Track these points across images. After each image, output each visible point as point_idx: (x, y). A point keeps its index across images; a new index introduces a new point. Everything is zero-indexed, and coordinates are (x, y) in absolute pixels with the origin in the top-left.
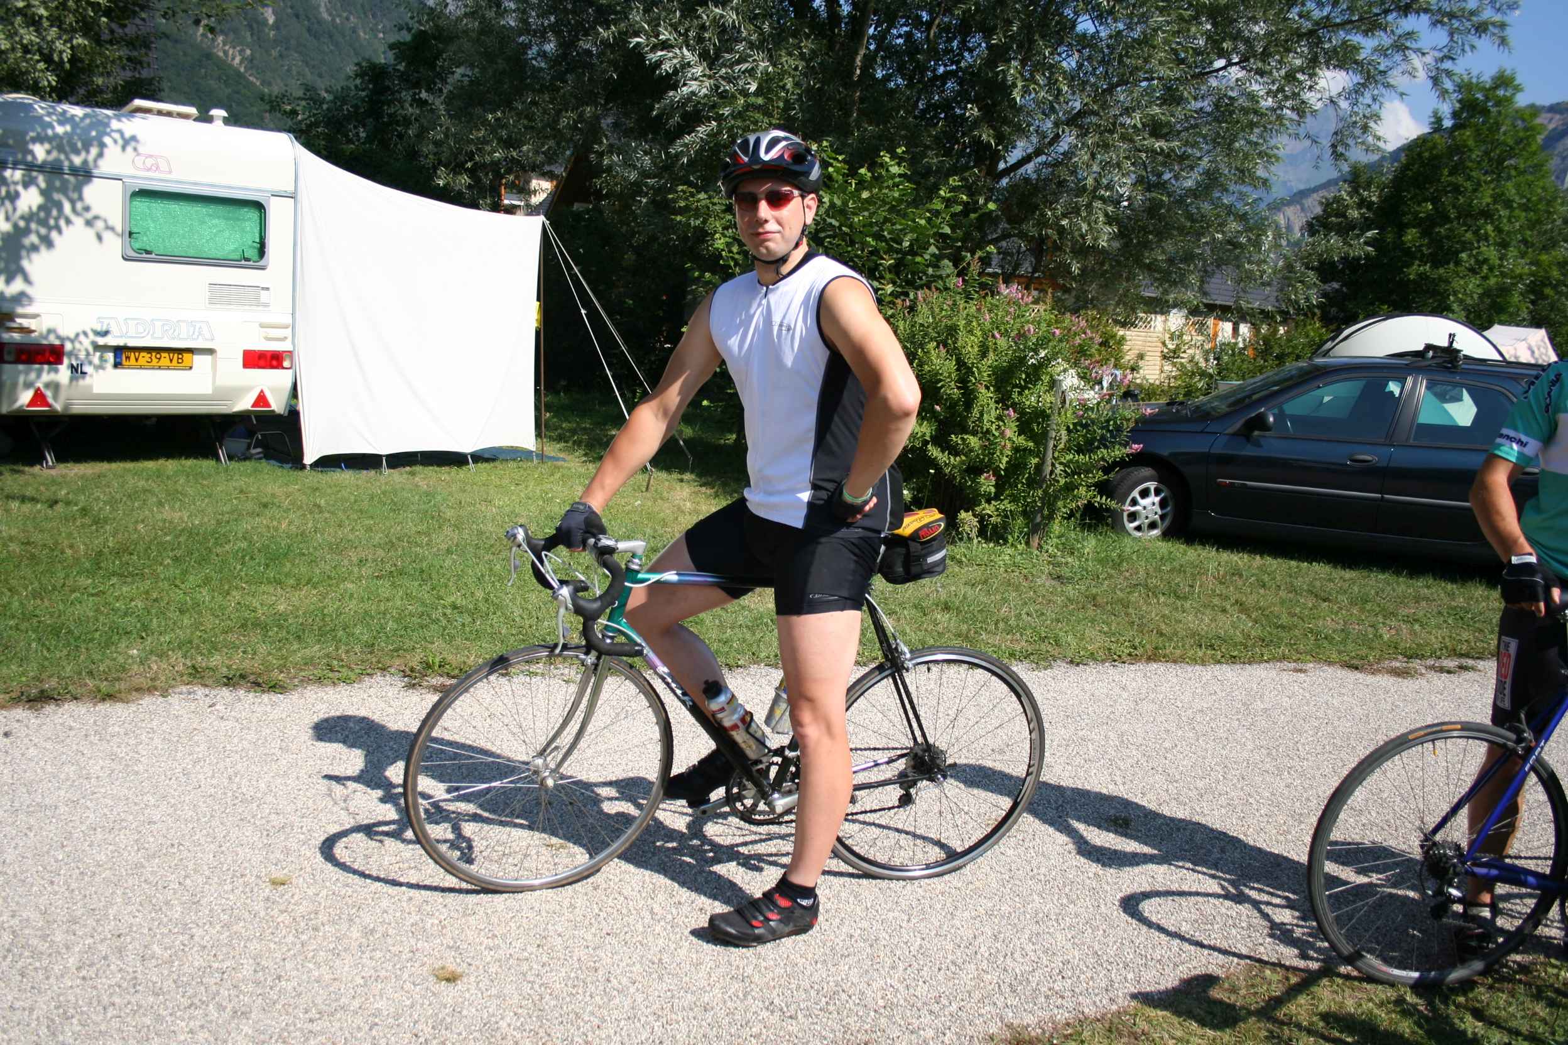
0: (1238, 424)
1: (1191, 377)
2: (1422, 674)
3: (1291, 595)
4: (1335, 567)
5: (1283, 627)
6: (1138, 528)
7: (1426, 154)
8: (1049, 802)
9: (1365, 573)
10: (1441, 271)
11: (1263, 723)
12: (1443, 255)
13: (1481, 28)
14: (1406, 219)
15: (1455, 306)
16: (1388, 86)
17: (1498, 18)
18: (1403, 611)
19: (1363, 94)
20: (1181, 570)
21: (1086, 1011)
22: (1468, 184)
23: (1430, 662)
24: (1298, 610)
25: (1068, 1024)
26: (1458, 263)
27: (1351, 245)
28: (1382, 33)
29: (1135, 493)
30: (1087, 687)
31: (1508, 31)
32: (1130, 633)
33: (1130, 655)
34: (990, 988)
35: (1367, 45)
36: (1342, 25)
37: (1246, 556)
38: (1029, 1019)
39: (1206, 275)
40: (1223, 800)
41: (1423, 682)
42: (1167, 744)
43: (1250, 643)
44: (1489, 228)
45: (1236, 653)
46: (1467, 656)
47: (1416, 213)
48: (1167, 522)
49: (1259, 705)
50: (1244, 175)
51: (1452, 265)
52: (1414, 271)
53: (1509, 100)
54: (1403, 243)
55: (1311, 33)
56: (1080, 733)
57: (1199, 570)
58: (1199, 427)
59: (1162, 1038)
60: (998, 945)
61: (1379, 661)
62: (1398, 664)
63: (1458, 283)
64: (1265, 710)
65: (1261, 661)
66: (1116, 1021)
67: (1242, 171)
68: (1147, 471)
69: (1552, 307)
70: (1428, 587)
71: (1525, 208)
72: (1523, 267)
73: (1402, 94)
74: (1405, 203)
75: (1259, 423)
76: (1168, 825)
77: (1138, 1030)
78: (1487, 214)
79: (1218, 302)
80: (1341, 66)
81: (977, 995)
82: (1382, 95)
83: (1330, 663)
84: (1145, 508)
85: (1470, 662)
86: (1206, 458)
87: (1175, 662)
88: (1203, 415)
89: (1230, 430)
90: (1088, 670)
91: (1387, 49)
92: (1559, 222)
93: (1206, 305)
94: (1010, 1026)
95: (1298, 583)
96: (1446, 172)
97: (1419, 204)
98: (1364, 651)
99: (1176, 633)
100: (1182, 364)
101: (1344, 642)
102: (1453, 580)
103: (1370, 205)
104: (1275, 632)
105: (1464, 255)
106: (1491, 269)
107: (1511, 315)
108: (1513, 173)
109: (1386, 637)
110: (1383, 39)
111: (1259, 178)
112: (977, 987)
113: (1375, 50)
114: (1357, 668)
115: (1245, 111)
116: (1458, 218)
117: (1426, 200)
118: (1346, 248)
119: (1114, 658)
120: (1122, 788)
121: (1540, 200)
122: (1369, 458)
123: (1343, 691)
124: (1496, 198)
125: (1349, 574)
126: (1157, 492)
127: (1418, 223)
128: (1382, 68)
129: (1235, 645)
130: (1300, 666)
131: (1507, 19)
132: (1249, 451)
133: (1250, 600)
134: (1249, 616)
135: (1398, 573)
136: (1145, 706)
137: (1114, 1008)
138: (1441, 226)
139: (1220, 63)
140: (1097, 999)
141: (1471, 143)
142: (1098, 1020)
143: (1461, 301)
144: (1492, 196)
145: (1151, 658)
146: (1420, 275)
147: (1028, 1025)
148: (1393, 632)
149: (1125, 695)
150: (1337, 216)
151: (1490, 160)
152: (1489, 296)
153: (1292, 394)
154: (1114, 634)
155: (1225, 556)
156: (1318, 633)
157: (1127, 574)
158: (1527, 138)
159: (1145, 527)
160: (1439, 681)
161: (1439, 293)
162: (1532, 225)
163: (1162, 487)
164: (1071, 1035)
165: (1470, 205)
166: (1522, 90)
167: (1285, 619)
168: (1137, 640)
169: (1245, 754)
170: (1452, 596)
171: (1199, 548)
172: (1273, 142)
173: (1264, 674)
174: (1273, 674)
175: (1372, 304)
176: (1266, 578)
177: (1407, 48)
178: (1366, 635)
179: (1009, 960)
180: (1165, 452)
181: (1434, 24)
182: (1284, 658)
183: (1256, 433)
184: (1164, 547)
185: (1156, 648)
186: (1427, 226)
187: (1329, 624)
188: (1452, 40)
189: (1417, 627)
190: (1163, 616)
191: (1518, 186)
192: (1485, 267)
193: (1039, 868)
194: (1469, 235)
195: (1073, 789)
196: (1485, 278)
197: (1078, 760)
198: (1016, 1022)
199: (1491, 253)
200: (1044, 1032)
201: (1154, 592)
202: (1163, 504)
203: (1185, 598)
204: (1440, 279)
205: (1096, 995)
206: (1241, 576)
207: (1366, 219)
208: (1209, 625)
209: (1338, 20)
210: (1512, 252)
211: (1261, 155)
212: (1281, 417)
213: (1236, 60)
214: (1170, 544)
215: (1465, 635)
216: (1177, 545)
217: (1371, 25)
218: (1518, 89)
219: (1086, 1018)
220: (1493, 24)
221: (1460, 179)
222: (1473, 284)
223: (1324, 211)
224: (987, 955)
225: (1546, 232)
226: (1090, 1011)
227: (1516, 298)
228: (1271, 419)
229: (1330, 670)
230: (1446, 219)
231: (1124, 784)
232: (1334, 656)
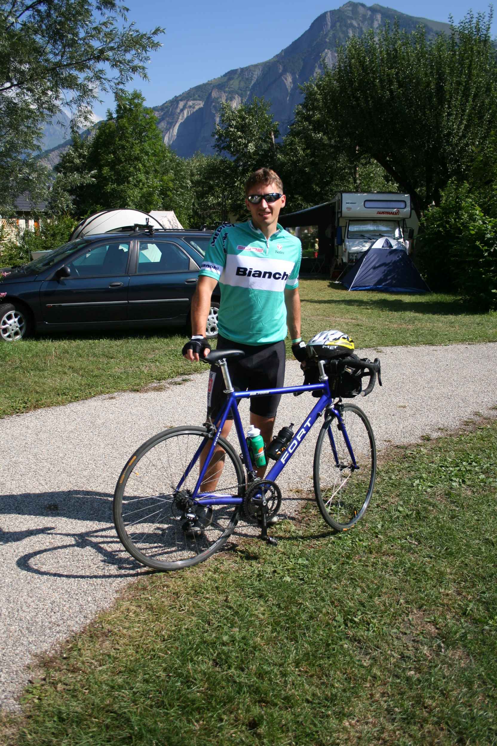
0: (52, 275)
1: (11, 250)
2: (168, 388)
3: (95, 359)
4: (111, 340)
5: (96, 376)
6: (9, 336)
7: (107, 131)
8: (10, 506)
9: (126, 341)
10: (122, 187)
11: (104, 431)
12: (121, 179)
13: (134, 69)
14: (102, 162)
15: (130, 203)
16: (94, 97)
17: (141, 64)
18: (150, 357)
19: (83, 101)
20: (37, 355)
21: (74, 629)
22: (127, 145)
23: (170, 380)
24: (101, 366)
25: (67, 641)
26: (129, 182)
27: (84, 178)
28: (88, 71)
29: (5, 318)
30: (8, 431)
31: (147, 71)
32: (20, 395)
33: (24, 407)
34: (16, 634)
35: (81, 76)
36: (68, 65)
37: (67, 342)
38: (46, 646)
39: (15, 196)
40: (100, 480)
41: (170, 391)
42: (61, 455)
43: (83, 388)
44: (140, 165)
45: (77, 395)
46: (184, 374)
47: (107, 160)
48: (23, 331)
49: (99, 422)
50: (27, 143)
51: (126, 184)
52: (109, 188)
53: (140, 104)
54: (102, 174)
55: (53, 69)
56: (13, 460)
57: (47, 352)
58: (32, 279)
59: (119, 631)
60: (11, 605)
61: (146, 384)
62: (156, 385)
63: (130, 192)
64: (103, 423)
65: (92, 397)
66: (92, 629)
67: (26, 142)
68: (9, 306)
69: (171, 200)
70: (156, 342)
71: (154, 155)
72: (157, 183)
73: (101, 101)
74: (100, 155)
75: (63, 272)
76: (78, 502)
77: (106, 631)
78: (138, 159)
79: (23, 210)
80: (70, 87)
81: (10, 642)
82: (92, 102)
83: (125, 391)
84: (11, 325)
85: (187, 377)
86: (39, 294)
87: (49, 406)
88: (32, 272)
89: (48, 279)
90: (6, 421)
91: (92, 78)
92: (168, 161)
93: (18, 213)
94: (36, 656)
95: (96, 351)
96: (117, 139)
97: (107, 155)
98: (138, 381)
99: (44, 391)
100: (5, 244)
101: (127, 378)
102: (166, 337)
103: (84, 157)
104: (93, 379)
105: (131, 179)
106: (143, 185)
107: (154, 205)
108: (147, 139)
109: (146, 372)
110: (89, 73)
111: (35, 145)
112: (9, 637)
113: (85, 79)
114: (138, 391)
115: (22, 109)
116: (125, 161)
117: (110, 153)
118: (83, 180)
119: (16, 411)
120: (46, 487)
121: (160, 151)
122: (119, 284)
123: (136, 404)
124: (142, 151)
125: (119, 342)
126: (16, 316)
127: (108, 164)
128: (90, 88)
129: (76, 390)
130: (111, 395)
131: (145, 65)
132: (60, 288)
133: (77, 365)
134: (78, 374)
135: (141, 338)
136: (43, 436)
137: (88, 621)
138: (119, 165)
139: (8, 85)
140: (77, 619)
141: (126, 125)
142: (83, 632)
143: (133, 201)
144: (139, 150)
145: (36, 407)
146: (112, 189)
147: (46, 651)
148: (148, 368)
149: (30, 431)
150: (69, 162)
151: (136, 133)
152: (144, 197)
153: (77, 255)
154: (12, 397)
155: (57, 343)
156: (114, 376)
157: (10, 363)
158: (151, 122)
159: (12, 335)
160: (177, 389)
161: (122, 198)
162: (159, 162)
163: (18, 312)
164: (72, 648)
165: (130, 155)
166: (145, 100)
167: (96, 372)
168: (26, 398)
169: (102, 451)
170: (167, 344)
171: (43, 341)
172: (39, 126)
173: (95, 404)
174: (99, 403)
175: (92, 205)
176: (80, 351)
177: (101, 78)
178: (136, 373)
179: (20, 612)
180: (16, 294)
181: (113, 66)
182: (102, 393)
183: (62, 278)
184: (25, 344)
185: (37, 401)
186: (112, 165)
187: (117, 370)
188: (121, 74)
189: (158, 364)
190: (35, 382)
191: (149, 145)
192: (141, 184)
193: (18, 549)
194: (132, 169)
195: (20, 495)
196: (141, 189)
197: (18, 477)
198: (39, 651)
199: (142, 177)
200: (56, 652)
201: (25, 370)
202: (20, 322)
203: (43, 370)
204: (122, 191)
205: (76, 617)
206: (68, 353)
207: (83, 163)
208: (60, 383)
209: (65, 63)
210: (151, 176)
211: (33, 133)
212: (73, 268)
213: (15, 83)
214: (27, 342)
215: (180, 364)
216: (31, 342)
217: (82, 67)
218: (143, 99)
219: (76, 634)
220: (139, 67)
221: (124, 142)
222: (136, 192)
223: (63, 160)
224: (7, 614)
225: (163, 166)
226: (76, 628)
227: (156, 197)
228: (69, 270)
229: (126, 394)
230: (121, 162)
231: (47, 484)
232: (125, 387)
